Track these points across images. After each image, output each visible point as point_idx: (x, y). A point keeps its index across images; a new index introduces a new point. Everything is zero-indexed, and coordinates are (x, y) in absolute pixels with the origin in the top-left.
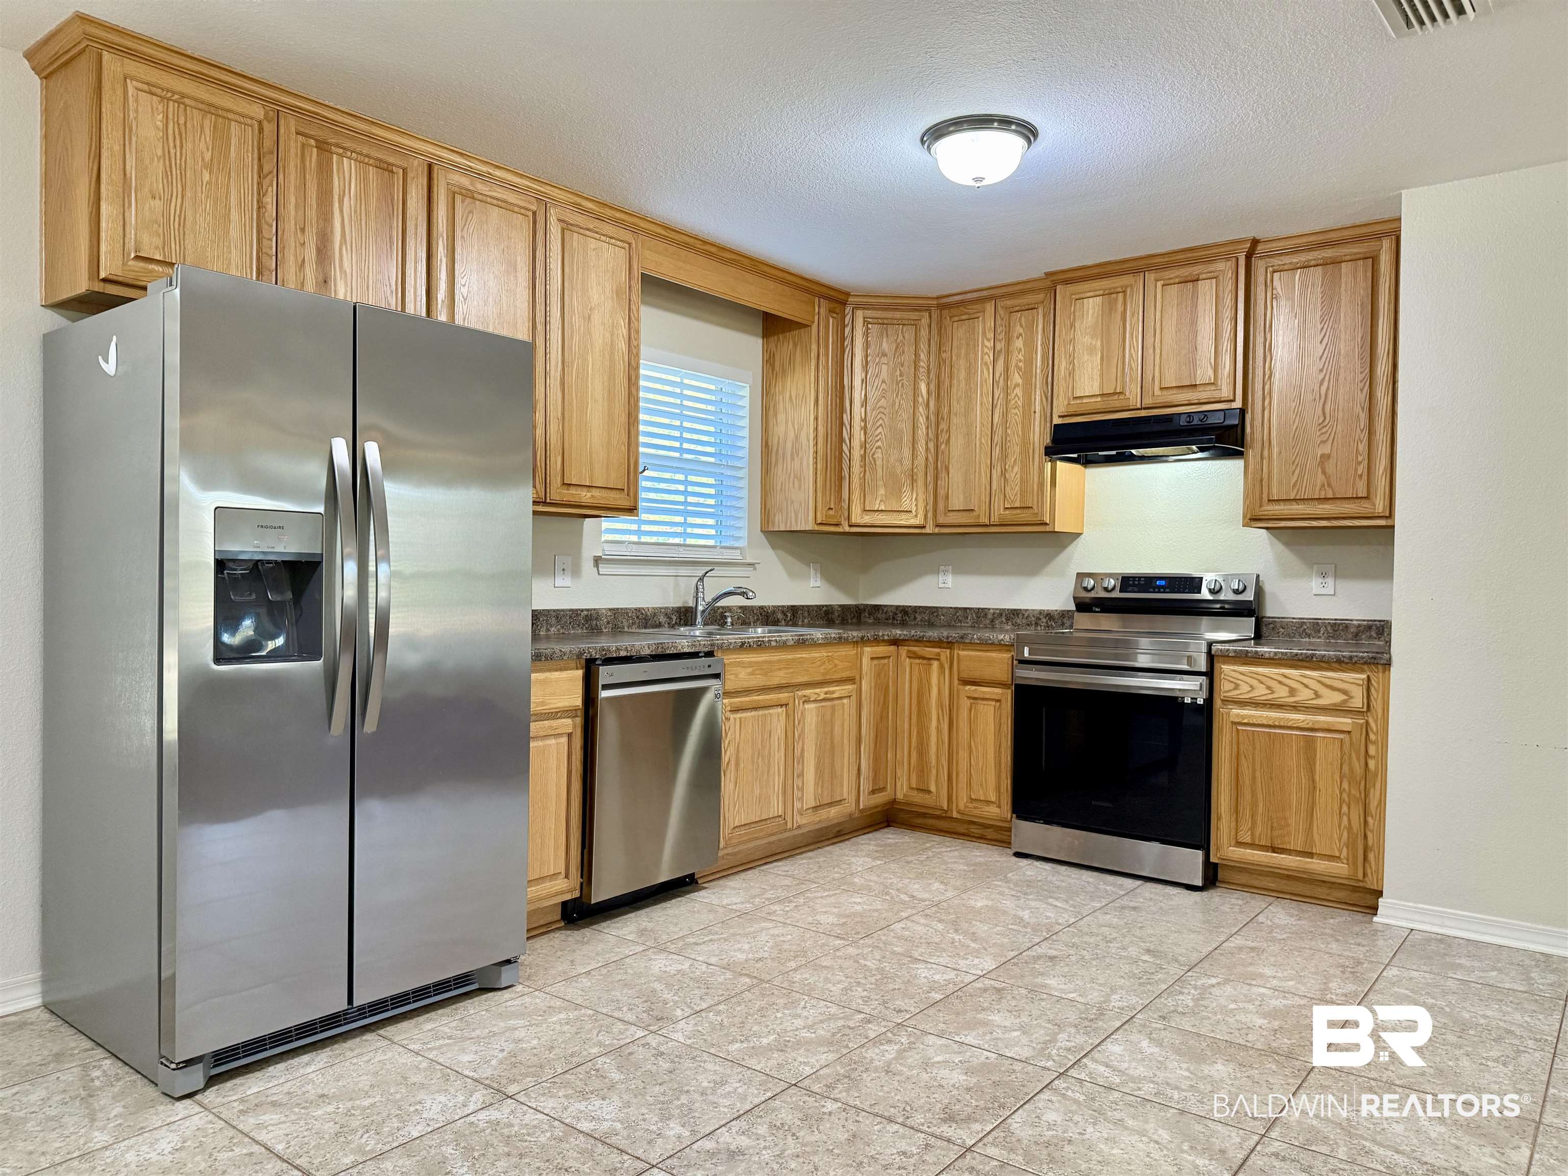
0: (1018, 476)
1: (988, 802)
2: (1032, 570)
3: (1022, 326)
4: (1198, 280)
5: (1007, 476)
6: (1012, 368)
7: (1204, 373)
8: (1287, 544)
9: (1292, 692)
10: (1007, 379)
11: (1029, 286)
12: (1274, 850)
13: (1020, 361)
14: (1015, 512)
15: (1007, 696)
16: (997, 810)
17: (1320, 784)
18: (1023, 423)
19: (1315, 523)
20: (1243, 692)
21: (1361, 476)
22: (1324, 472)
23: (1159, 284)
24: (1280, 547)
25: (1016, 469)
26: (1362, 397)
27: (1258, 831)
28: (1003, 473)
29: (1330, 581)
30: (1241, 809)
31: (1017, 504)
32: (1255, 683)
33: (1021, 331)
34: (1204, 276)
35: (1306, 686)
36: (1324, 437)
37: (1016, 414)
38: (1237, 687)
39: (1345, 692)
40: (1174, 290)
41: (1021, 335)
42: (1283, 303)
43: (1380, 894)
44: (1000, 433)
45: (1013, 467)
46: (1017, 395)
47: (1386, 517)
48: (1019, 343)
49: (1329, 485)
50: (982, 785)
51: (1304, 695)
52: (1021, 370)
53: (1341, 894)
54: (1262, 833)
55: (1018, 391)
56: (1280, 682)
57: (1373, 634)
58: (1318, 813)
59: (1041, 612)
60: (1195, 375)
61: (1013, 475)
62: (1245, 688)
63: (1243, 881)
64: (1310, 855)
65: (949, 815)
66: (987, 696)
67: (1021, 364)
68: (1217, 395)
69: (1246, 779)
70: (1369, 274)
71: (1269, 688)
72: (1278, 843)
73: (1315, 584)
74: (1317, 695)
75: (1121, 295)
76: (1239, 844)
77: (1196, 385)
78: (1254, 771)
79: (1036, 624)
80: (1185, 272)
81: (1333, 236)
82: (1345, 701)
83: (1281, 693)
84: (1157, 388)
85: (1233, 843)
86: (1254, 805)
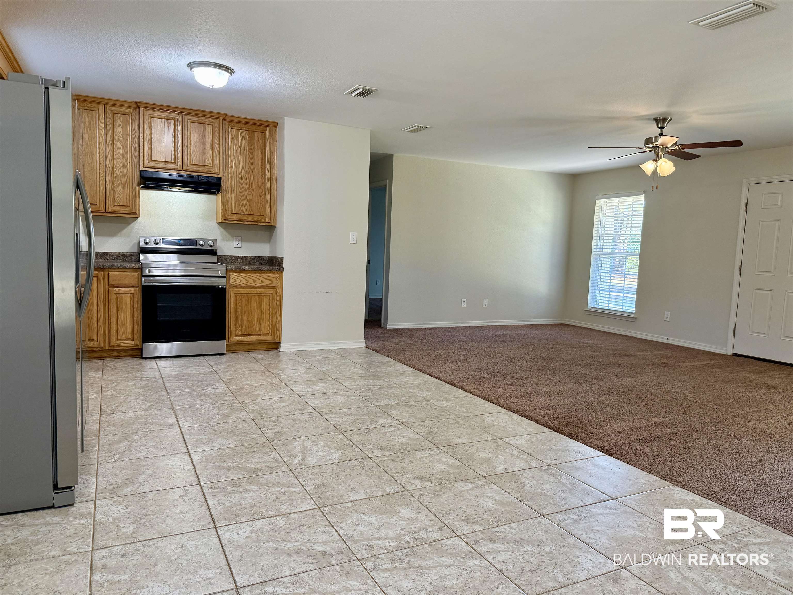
0: (122, 191)
1: (127, 339)
2: (113, 234)
3: (120, 121)
4: (205, 124)
5: (115, 190)
6: (116, 140)
7: (208, 162)
8: (224, 229)
9: (254, 281)
10: (113, 144)
11: (123, 103)
12: (249, 335)
13: (120, 137)
14: (119, 207)
15: (138, 293)
16: (133, 342)
17: (263, 311)
18: (123, 166)
19: (257, 224)
20: (238, 282)
21: (262, 208)
22: (250, 206)
23: (189, 121)
24: (222, 230)
25: (120, 187)
26: (261, 180)
27: (244, 329)
28: (113, 188)
29: (240, 243)
30: (237, 323)
31: (121, 204)
32: (241, 279)
33: (121, 123)
34: (207, 123)
35: (259, 279)
36: (250, 193)
37: (119, 162)
38: (236, 281)
39: (270, 280)
40: (195, 126)
41: (120, 125)
42: (235, 141)
43: (280, 343)
44: (110, 169)
45: (118, 187)
46: (119, 153)
47: (269, 223)
48: (120, 129)
49: (252, 210)
50: (124, 332)
51: (258, 282)
52: (121, 141)
53: (265, 346)
54: (245, 331)
55: (120, 151)
56: (250, 278)
57: (255, 261)
58: (263, 320)
59: (119, 253)
60: (205, 161)
61: (119, 191)
62: (238, 281)
63: (234, 349)
64: (260, 335)
65: (104, 349)
66: (127, 292)
67: (121, 139)
68: (212, 171)
69: (239, 313)
70: (263, 138)
71: (247, 280)
72: (250, 333)
73: (235, 244)
74: (262, 282)
75: (173, 122)
76: (237, 336)
77: (205, 166)
78: (242, 309)
79: (117, 259)
80: (200, 119)
81: (252, 121)
82: (271, 283)
83: (251, 282)
84: (189, 164)
85: (234, 336)
86: (242, 322)
